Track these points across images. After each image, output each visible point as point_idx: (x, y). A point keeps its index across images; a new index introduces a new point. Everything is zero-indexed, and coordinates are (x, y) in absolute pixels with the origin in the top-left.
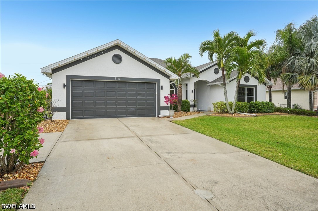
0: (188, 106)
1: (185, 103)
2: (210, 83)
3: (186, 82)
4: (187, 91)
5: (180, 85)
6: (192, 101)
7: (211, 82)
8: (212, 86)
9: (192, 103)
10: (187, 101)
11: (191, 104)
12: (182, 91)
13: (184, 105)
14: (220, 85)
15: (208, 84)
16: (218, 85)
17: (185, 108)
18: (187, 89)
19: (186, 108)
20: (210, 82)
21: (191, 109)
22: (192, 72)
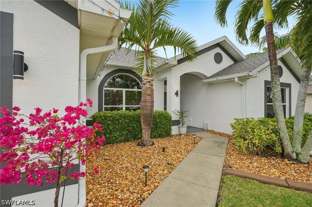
0: (167, 125)
1: (161, 119)
2: (208, 78)
3: (163, 77)
4: (165, 93)
5: (148, 75)
6: (177, 112)
7: (210, 77)
8: (211, 84)
9: (175, 117)
10: (166, 113)
11: (173, 119)
12: (152, 90)
13: (159, 124)
14: (236, 80)
15: (205, 81)
16: (232, 81)
17: (162, 129)
18: (165, 89)
19: (164, 128)
20: (208, 76)
21: (174, 130)
22: (177, 45)
